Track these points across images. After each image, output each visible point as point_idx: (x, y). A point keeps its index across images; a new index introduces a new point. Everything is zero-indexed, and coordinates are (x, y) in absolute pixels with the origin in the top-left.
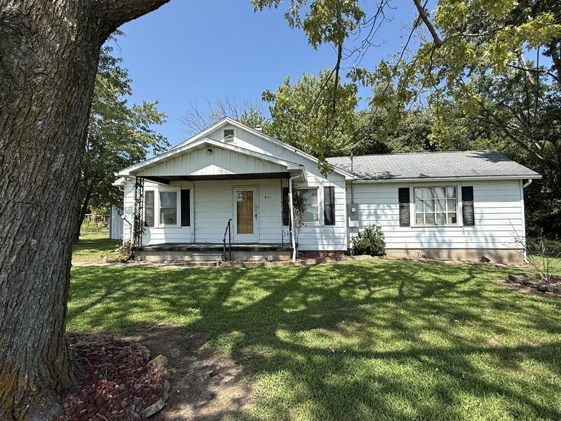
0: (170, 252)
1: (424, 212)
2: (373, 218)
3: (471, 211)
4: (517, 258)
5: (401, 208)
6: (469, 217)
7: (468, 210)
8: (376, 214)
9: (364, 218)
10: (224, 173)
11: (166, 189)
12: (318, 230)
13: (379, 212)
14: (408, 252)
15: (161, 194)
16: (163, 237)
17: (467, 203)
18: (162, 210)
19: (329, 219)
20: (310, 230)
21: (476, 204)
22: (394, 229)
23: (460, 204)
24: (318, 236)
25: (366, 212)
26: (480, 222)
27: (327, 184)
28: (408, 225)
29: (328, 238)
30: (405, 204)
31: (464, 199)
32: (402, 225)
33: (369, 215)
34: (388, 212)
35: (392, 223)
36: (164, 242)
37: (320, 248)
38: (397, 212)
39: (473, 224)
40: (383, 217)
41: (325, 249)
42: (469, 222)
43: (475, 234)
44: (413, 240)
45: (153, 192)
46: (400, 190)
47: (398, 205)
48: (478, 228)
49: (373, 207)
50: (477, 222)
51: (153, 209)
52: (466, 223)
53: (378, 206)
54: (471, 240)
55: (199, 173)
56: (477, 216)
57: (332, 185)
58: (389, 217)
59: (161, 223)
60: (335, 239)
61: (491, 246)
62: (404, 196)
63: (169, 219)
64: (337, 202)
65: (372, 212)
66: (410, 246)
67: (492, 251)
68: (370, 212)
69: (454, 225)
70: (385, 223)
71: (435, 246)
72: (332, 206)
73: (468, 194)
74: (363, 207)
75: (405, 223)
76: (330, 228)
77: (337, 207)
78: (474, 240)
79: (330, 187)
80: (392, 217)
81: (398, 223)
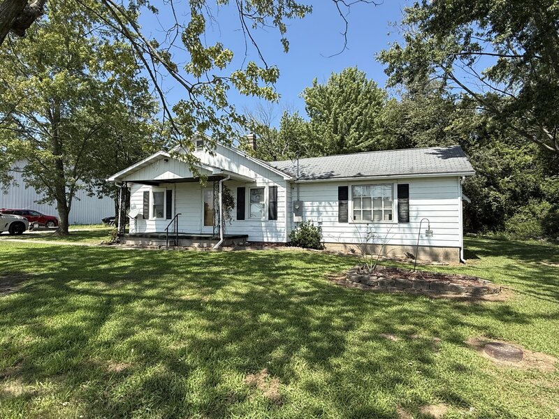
0: (140, 238)
1: (362, 209)
2: (315, 214)
3: (406, 208)
4: (452, 256)
5: (340, 205)
6: (403, 213)
7: (403, 208)
8: (318, 211)
9: (308, 214)
10: (175, 178)
11: (158, 190)
12: (263, 224)
13: (321, 209)
14: (345, 246)
15: (154, 193)
16: (154, 227)
17: (402, 201)
18: (154, 206)
19: (272, 215)
20: (257, 224)
21: (411, 202)
22: (333, 224)
23: (396, 201)
24: (264, 229)
25: (310, 209)
26: (415, 219)
27: (272, 184)
28: (346, 221)
29: (271, 232)
30: (343, 202)
31: (399, 197)
32: (340, 221)
33: (312, 211)
34: (328, 209)
35: (333, 219)
36: (155, 231)
37: (265, 240)
38: (337, 209)
39: (408, 221)
40: (324, 214)
41: (270, 241)
42: (404, 219)
43: (410, 231)
44: (351, 235)
45: (148, 192)
46: (340, 189)
47: (337, 203)
48: (413, 225)
49: (316, 204)
50: (412, 219)
51: (148, 206)
52: (401, 220)
53: (320, 203)
54: (406, 236)
55: (159, 178)
56: (412, 214)
57: (276, 184)
58: (330, 214)
59: (154, 216)
60: (276, 233)
61: (426, 243)
62: (343, 194)
63: (159, 213)
64: (279, 199)
65: (315, 208)
66: (348, 241)
67: (427, 249)
68: (313, 209)
69: (390, 222)
70: (326, 219)
71: (371, 241)
72: (275, 203)
73: (403, 192)
74: (307, 204)
75: (343, 218)
76: (273, 222)
77: (279, 204)
78: (409, 236)
79: (274, 187)
80: (333, 214)
81: (337, 220)
